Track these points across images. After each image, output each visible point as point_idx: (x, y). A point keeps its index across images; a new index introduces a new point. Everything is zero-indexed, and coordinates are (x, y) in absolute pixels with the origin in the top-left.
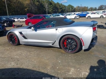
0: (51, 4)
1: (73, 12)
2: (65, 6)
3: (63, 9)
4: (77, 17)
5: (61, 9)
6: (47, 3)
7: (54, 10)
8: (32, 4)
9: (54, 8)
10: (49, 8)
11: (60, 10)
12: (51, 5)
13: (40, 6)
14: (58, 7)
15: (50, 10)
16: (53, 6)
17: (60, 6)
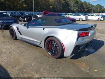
0: (77, 2)
1: (101, 13)
2: (92, 6)
3: (90, 8)
4: (101, 19)
5: (87, 8)
6: (73, 1)
7: (79, 10)
8: (57, 2)
9: (80, 7)
10: (75, 7)
11: (86, 10)
12: (77, 4)
13: (65, 4)
14: (85, 6)
15: (76, 9)
16: (79, 5)
17: (87, 5)
